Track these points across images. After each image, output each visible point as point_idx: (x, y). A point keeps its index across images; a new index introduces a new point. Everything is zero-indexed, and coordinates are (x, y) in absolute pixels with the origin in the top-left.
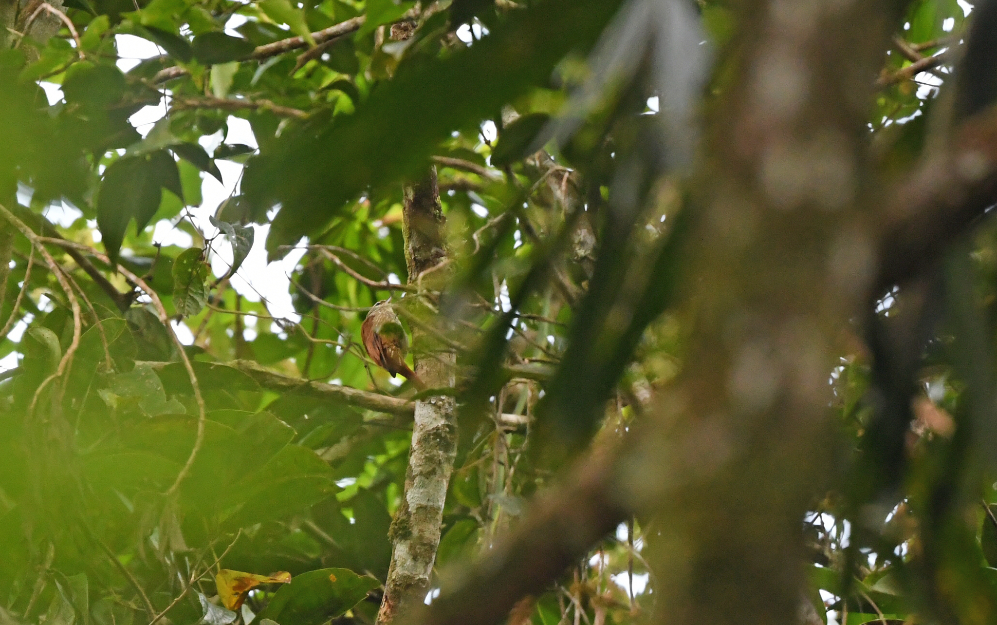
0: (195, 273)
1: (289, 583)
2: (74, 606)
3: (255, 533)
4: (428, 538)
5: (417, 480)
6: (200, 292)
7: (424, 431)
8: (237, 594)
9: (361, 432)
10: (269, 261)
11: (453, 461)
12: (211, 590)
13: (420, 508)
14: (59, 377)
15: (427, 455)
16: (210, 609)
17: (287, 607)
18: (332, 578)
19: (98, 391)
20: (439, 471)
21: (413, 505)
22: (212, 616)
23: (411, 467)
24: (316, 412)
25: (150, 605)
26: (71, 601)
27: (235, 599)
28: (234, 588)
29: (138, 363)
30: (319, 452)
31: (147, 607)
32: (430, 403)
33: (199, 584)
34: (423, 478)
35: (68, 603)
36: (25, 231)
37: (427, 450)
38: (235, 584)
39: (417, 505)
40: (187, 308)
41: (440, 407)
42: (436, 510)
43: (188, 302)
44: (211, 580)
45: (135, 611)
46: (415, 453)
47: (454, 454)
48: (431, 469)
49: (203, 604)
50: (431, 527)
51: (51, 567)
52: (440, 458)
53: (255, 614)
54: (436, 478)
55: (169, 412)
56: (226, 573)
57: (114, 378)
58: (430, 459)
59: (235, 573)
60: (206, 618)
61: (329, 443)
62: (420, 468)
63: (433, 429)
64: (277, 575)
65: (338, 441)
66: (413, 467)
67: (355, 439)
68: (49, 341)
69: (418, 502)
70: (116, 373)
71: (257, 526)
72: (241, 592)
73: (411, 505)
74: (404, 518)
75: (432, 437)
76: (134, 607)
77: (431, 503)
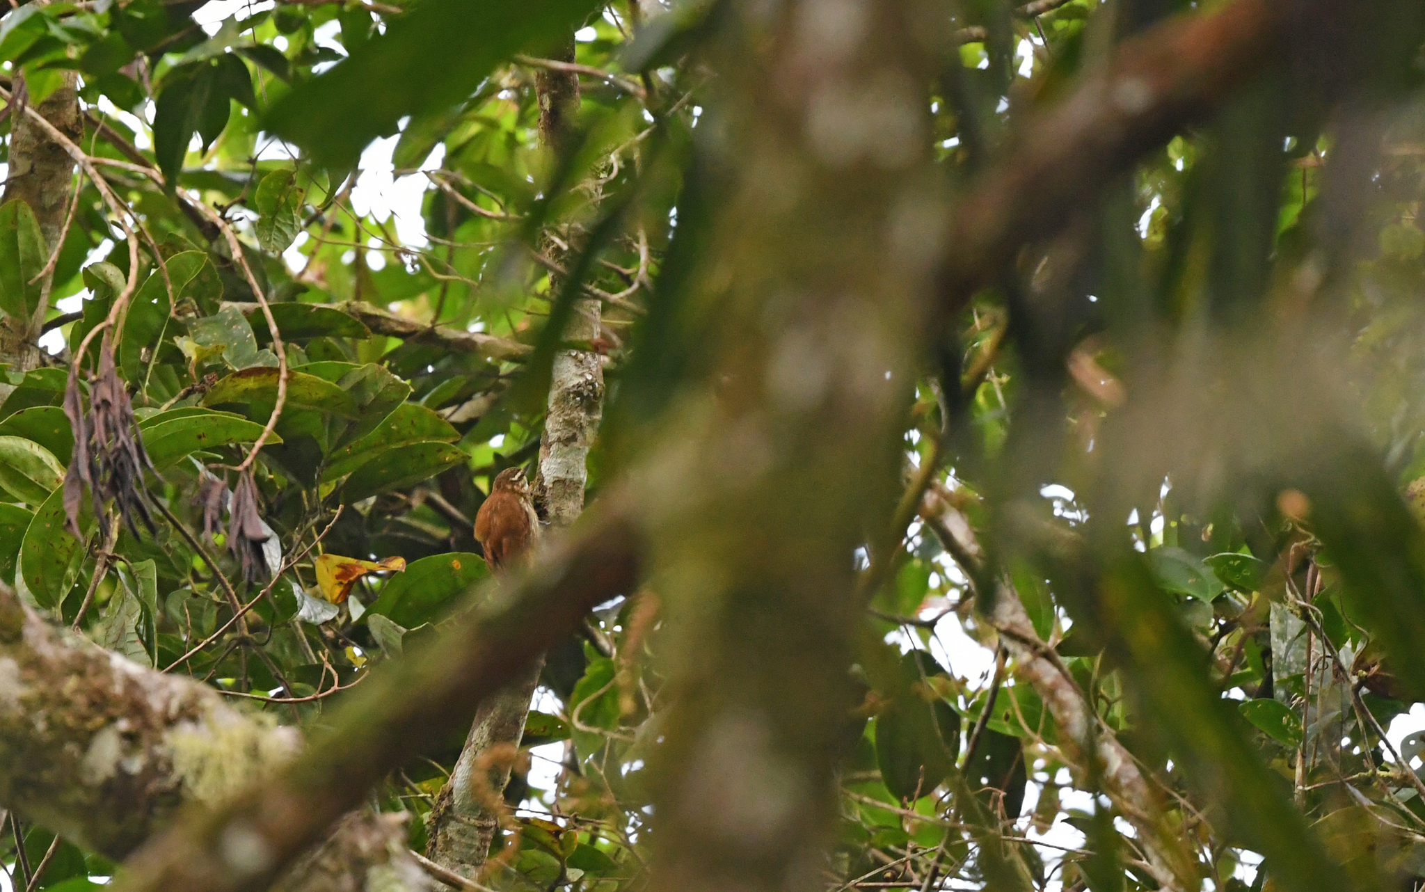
0: (283, 200)
1: (403, 571)
2: (139, 598)
3: (368, 508)
4: (566, 518)
5: (554, 447)
6: (290, 222)
7: (561, 388)
8: (341, 583)
9: (498, 388)
10: (396, 177)
11: (597, 425)
12: (309, 578)
13: (557, 481)
14: (110, 326)
15: (566, 418)
16: (306, 603)
17: (402, 599)
18: (456, 564)
19: (175, 339)
20: (580, 438)
21: (549, 478)
22: (309, 612)
23: (547, 432)
24: (443, 364)
25: (235, 598)
26: (137, 595)
27: (338, 590)
28: (337, 577)
29: (225, 305)
30: (447, 411)
31: (232, 599)
32: (570, 355)
33: (297, 571)
34: (561, 446)
35: (133, 596)
36: (72, 150)
37: (566, 412)
38: (338, 571)
39: (554, 477)
40: (273, 242)
41: (581, 362)
42: (576, 484)
43: (275, 233)
44: (311, 566)
45: (218, 604)
46: (552, 416)
47: (598, 417)
48: (571, 434)
49: (298, 596)
50: (571, 504)
51: (115, 551)
52: (582, 421)
53: (365, 607)
54: (576, 445)
55: (260, 364)
56: (327, 558)
57: (195, 324)
58: (569, 423)
59: (337, 559)
60: (301, 613)
61: (459, 401)
62: (558, 434)
63: (574, 386)
64: (389, 561)
65: (469, 398)
66: (549, 432)
67: (491, 395)
68: (112, 279)
69: (555, 475)
70: (198, 317)
71: (372, 500)
72: (346, 582)
73: (547, 478)
74: (539, 493)
75: (572, 396)
76: (216, 598)
77: (570, 476)
